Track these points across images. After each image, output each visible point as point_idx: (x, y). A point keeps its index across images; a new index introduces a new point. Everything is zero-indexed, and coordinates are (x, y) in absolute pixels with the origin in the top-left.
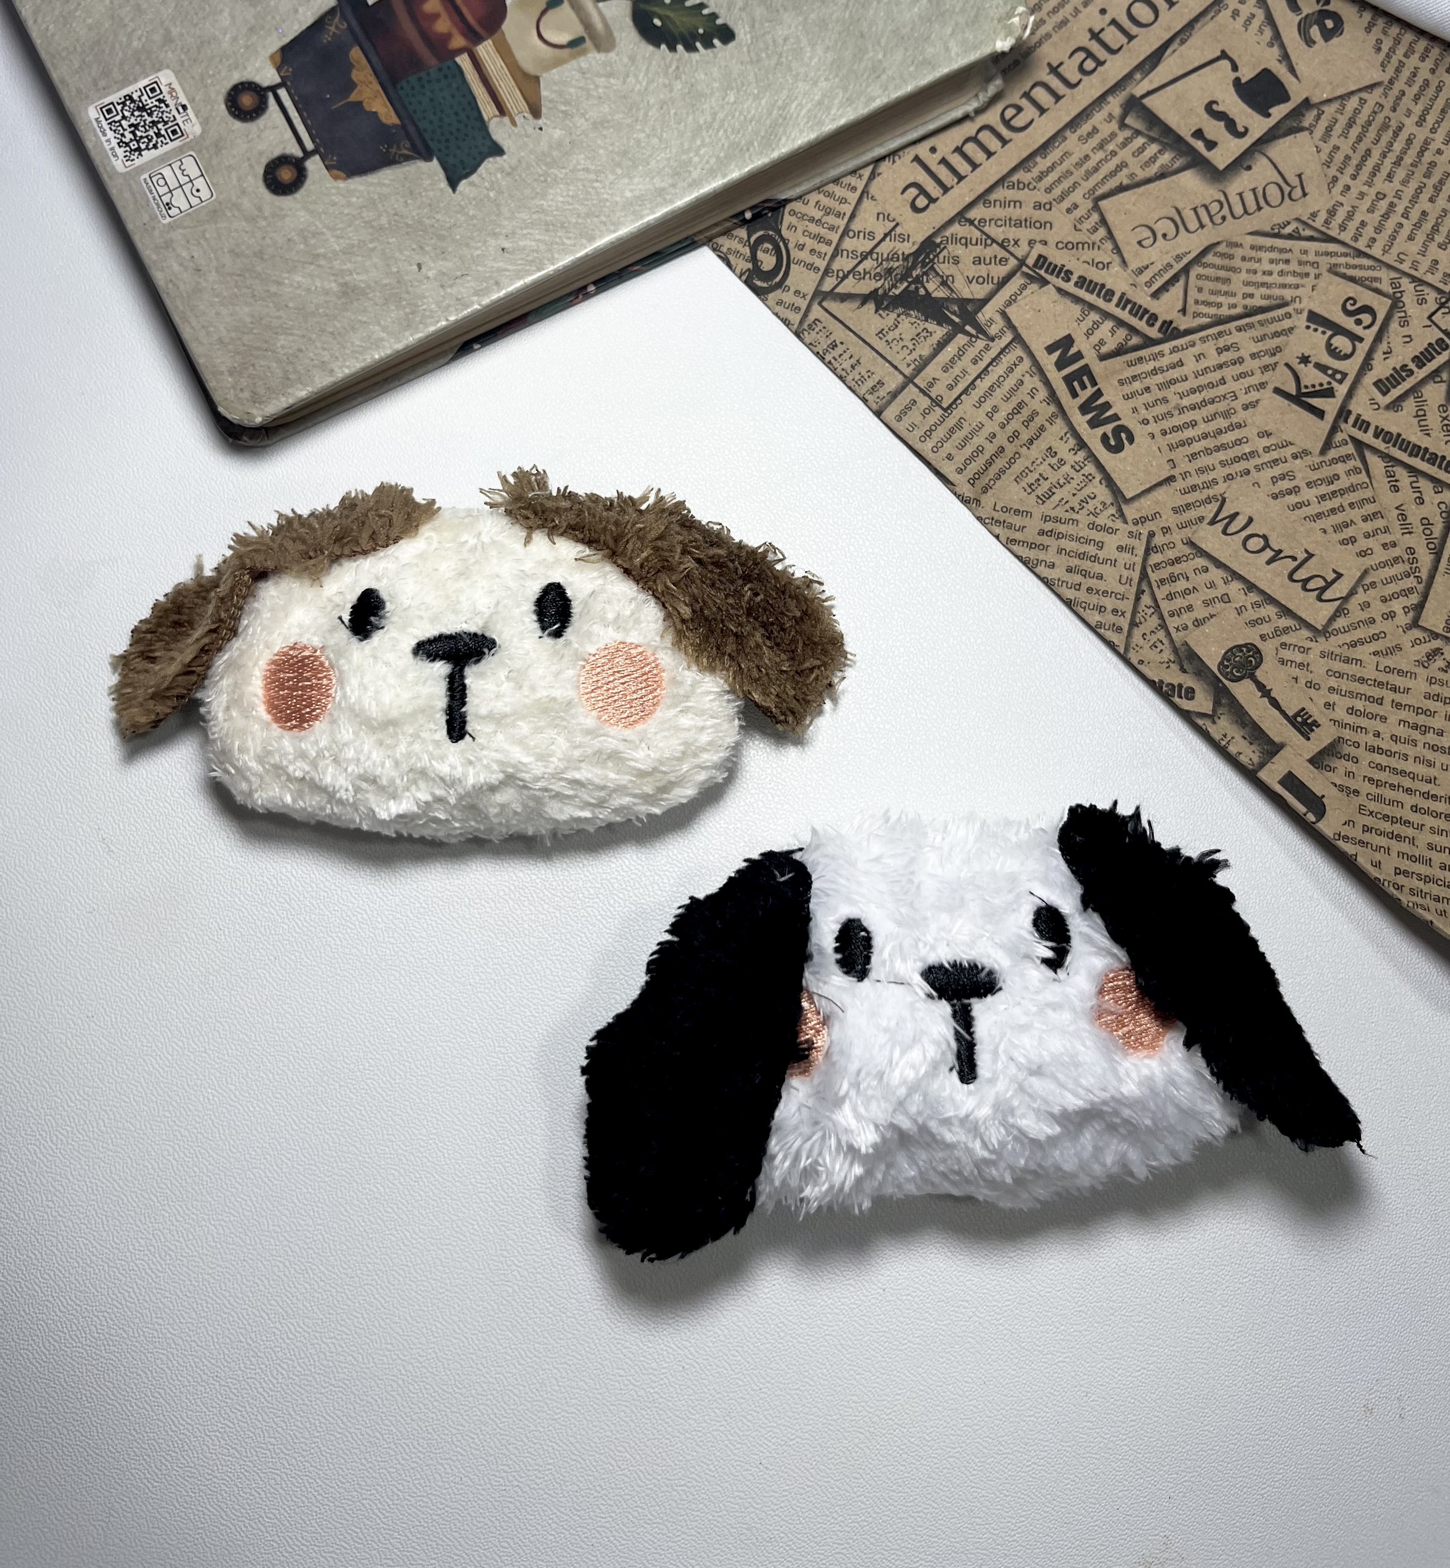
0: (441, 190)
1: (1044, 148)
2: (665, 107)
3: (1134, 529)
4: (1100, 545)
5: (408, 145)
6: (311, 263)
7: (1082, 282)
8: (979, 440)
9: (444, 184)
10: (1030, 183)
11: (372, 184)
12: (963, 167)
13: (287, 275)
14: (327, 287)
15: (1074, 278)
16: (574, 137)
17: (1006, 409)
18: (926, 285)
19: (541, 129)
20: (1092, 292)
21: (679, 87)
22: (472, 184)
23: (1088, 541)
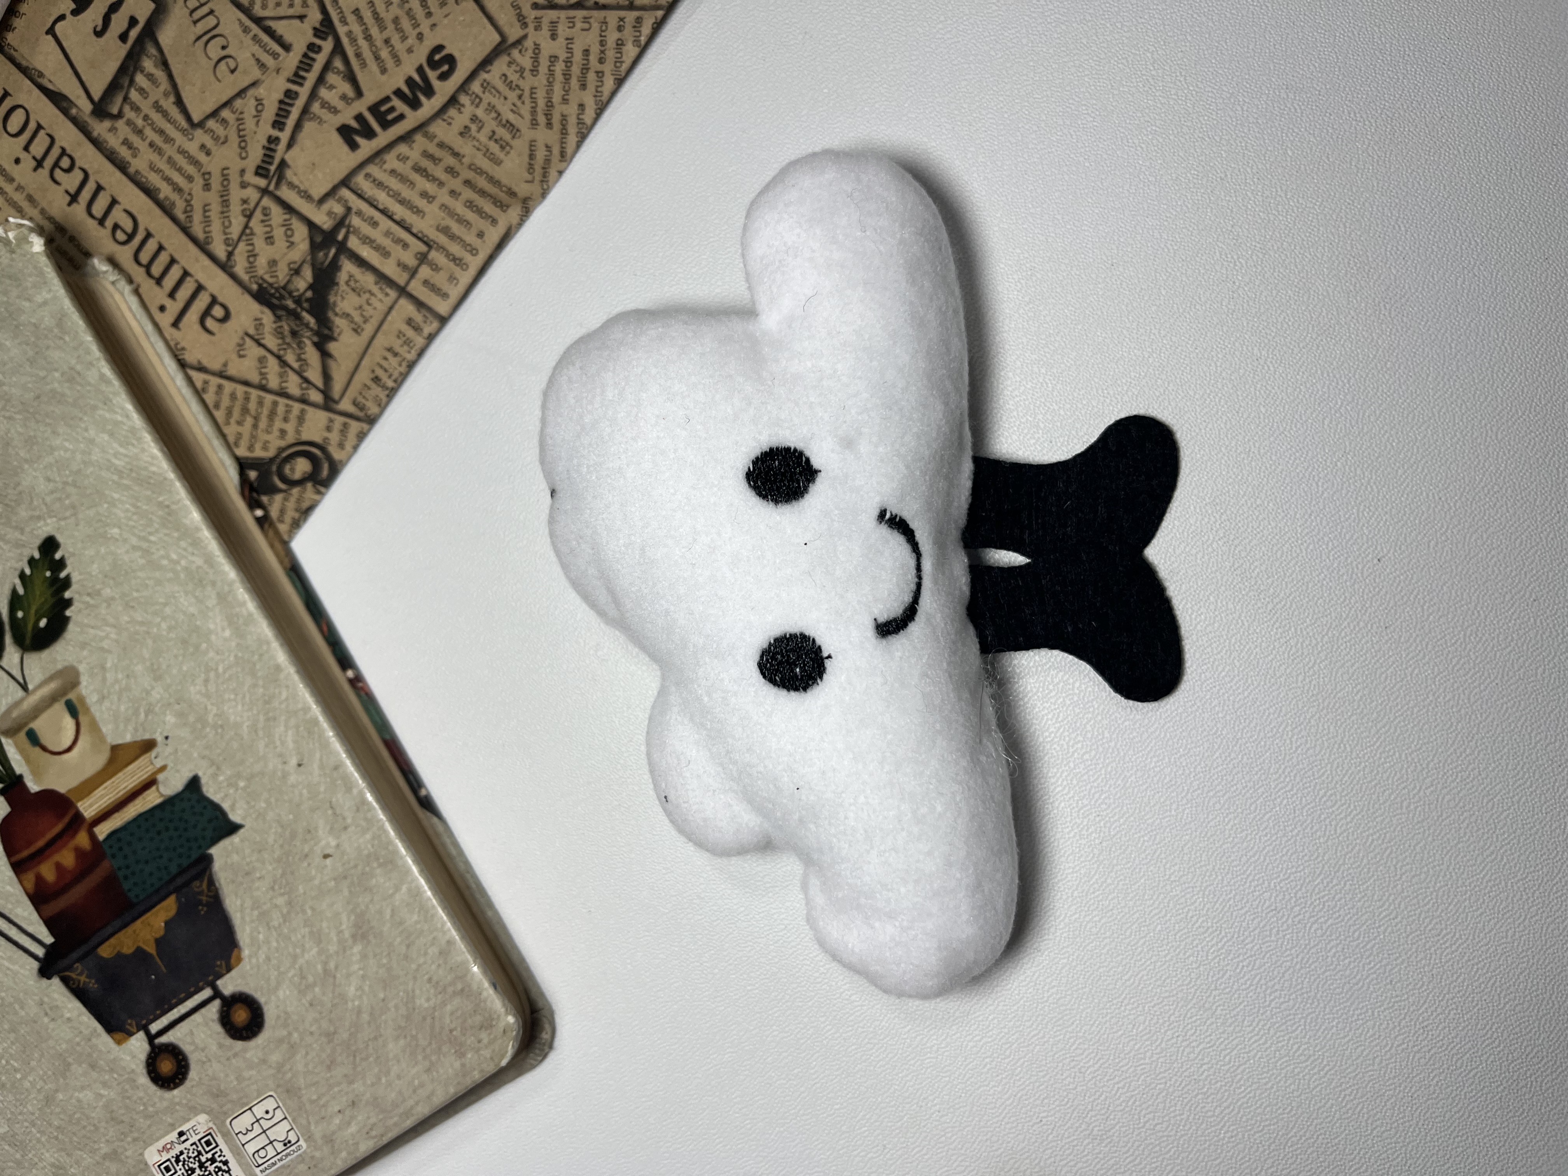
0: (242, 841)
1: (149, 192)
2: (131, 604)
3: (531, 26)
4: (553, 59)
5: (196, 883)
6: (335, 977)
7: (278, 124)
8: (459, 207)
9: (235, 839)
10: (186, 201)
11: (243, 918)
12: (175, 273)
13: (350, 1005)
14: (358, 957)
15: (275, 133)
16: (172, 700)
17: (422, 183)
18: (302, 291)
19: (167, 738)
20: (289, 112)
21: (108, 591)
22: (233, 807)
23: (551, 73)
